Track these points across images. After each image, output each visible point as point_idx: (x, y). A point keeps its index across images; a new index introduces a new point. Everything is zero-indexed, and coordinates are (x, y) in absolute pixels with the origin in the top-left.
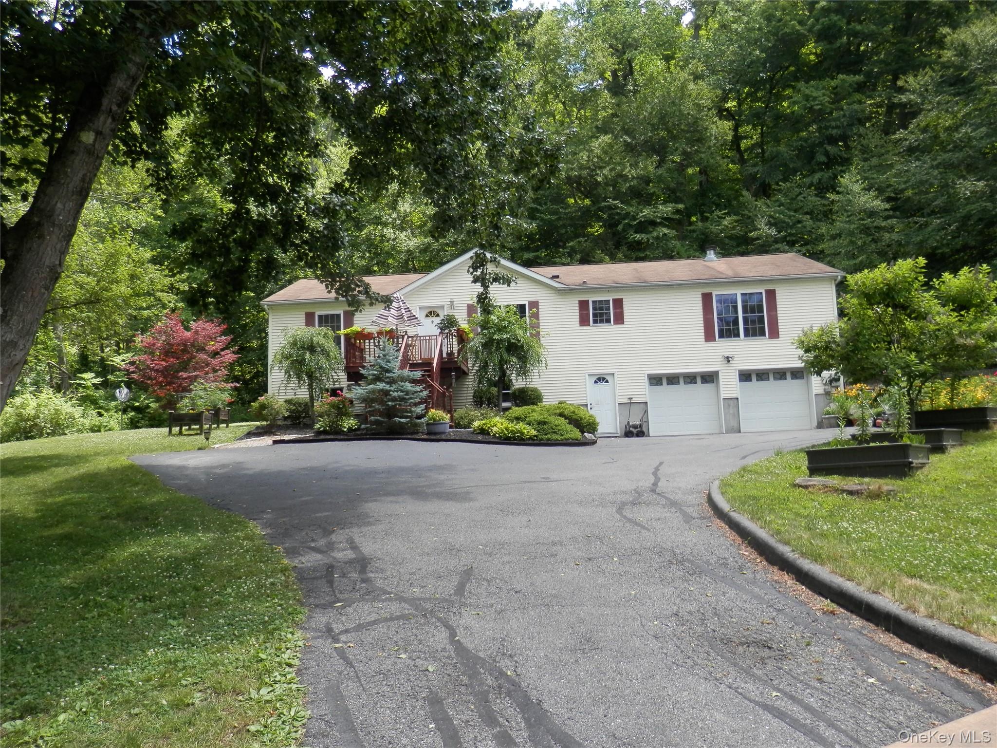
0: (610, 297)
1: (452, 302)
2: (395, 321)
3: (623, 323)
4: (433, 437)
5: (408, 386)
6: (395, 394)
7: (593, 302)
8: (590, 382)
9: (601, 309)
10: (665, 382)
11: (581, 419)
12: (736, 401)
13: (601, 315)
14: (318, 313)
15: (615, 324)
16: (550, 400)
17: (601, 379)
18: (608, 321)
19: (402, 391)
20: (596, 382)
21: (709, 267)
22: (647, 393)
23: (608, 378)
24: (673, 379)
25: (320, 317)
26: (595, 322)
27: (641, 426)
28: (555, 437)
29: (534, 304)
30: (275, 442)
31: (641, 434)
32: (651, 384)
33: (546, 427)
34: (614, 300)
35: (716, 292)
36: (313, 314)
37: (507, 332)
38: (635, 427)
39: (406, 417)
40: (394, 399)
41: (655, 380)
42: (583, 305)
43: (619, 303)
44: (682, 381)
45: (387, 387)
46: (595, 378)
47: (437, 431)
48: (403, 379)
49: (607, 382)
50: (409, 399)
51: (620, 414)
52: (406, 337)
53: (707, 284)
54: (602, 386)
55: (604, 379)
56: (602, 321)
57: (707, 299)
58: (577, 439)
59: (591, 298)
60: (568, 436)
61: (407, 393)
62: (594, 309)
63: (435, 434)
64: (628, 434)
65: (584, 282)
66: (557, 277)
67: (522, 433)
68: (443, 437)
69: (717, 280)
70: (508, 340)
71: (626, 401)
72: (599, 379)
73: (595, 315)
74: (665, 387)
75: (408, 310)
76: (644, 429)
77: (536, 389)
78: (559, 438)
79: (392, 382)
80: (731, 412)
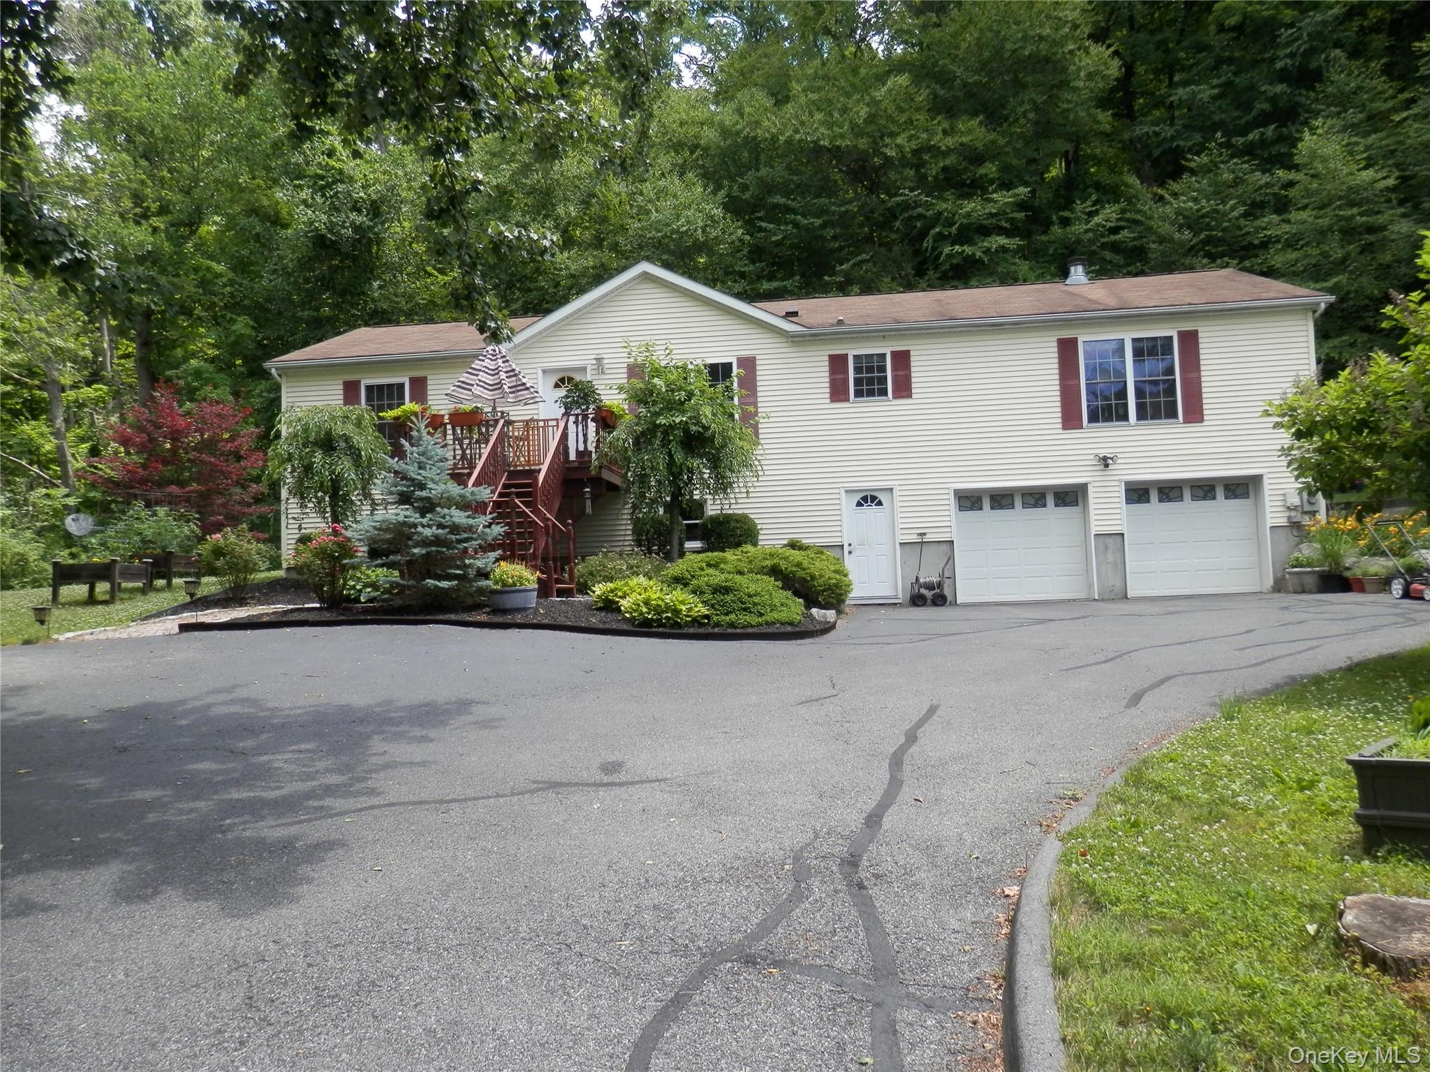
0: (887, 348)
1: (599, 360)
2: (487, 395)
3: (910, 396)
4: (499, 619)
5: (459, 517)
6: (428, 532)
7: (855, 357)
8: (849, 503)
9: (870, 370)
10: (986, 503)
11: (813, 577)
12: (1118, 539)
13: (870, 381)
14: (366, 381)
15: (894, 397)
16: (771, 538)
17: (869, 499)
18: (884, 392)
19: (440, 526)
20: (859, 504)
21: (1073, 294)
22: (953, 524)
23: (881, 496)
24: (1001, 499)
25: (370, 389)
26: (858, 394)
27: (940, 585)
28: (744, 618)
29: (748, 364)
30: (184, 628)
31: (940, 600)
32: (962, 508)
33: (728, 598)
34: (893, 353)
35: (1084, 338)
36: (357, 384)
37: (683, 412)
38: (930, 587)
39: (449, 577)
40: (425, 543)
41: (969, 501)
42: (837, 363)
43: (902, 359)
44: (1018, 502)
45: (415, 518)
46: (858, 497)
47: (509, 605)
48: (450, 502)
49: (880, 503)
50: (459, 541)
51: (903, 563)
52: (501, 422)
53: (1068, 323)
54: (870, 511)
55: (873, 498)
56: (871, 393)
57: (1067, 349)
58: (791, 624)
59: (853, 351)
60: (770, 617)
61: (455, 529)
62: (858, 370)
63: (505, 611)
64: (917, 600)
65: (840, 322)
66: (795, 314)
67: (677, 612)
68: (519, 618)
69: (1088, 314)
70: (685, 427)
71: (914, 538)
72: (865, 499)
73: (858, 382)
74: (987, 514)
75: (512, 373)
76: (947, 592)
77: (745, 516)
78: (754, 620)
79: (427, 507)
80: (1110, 558)
